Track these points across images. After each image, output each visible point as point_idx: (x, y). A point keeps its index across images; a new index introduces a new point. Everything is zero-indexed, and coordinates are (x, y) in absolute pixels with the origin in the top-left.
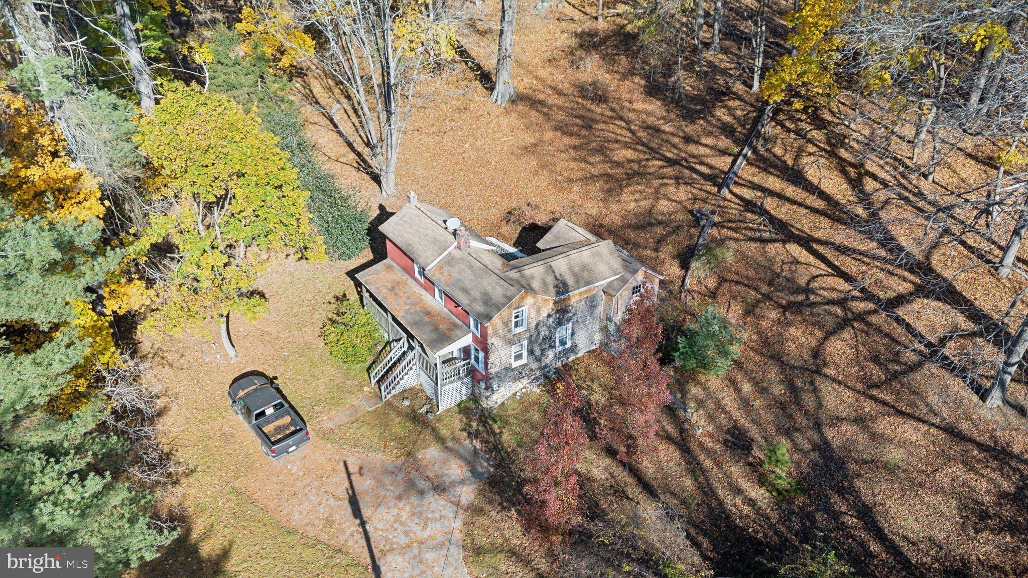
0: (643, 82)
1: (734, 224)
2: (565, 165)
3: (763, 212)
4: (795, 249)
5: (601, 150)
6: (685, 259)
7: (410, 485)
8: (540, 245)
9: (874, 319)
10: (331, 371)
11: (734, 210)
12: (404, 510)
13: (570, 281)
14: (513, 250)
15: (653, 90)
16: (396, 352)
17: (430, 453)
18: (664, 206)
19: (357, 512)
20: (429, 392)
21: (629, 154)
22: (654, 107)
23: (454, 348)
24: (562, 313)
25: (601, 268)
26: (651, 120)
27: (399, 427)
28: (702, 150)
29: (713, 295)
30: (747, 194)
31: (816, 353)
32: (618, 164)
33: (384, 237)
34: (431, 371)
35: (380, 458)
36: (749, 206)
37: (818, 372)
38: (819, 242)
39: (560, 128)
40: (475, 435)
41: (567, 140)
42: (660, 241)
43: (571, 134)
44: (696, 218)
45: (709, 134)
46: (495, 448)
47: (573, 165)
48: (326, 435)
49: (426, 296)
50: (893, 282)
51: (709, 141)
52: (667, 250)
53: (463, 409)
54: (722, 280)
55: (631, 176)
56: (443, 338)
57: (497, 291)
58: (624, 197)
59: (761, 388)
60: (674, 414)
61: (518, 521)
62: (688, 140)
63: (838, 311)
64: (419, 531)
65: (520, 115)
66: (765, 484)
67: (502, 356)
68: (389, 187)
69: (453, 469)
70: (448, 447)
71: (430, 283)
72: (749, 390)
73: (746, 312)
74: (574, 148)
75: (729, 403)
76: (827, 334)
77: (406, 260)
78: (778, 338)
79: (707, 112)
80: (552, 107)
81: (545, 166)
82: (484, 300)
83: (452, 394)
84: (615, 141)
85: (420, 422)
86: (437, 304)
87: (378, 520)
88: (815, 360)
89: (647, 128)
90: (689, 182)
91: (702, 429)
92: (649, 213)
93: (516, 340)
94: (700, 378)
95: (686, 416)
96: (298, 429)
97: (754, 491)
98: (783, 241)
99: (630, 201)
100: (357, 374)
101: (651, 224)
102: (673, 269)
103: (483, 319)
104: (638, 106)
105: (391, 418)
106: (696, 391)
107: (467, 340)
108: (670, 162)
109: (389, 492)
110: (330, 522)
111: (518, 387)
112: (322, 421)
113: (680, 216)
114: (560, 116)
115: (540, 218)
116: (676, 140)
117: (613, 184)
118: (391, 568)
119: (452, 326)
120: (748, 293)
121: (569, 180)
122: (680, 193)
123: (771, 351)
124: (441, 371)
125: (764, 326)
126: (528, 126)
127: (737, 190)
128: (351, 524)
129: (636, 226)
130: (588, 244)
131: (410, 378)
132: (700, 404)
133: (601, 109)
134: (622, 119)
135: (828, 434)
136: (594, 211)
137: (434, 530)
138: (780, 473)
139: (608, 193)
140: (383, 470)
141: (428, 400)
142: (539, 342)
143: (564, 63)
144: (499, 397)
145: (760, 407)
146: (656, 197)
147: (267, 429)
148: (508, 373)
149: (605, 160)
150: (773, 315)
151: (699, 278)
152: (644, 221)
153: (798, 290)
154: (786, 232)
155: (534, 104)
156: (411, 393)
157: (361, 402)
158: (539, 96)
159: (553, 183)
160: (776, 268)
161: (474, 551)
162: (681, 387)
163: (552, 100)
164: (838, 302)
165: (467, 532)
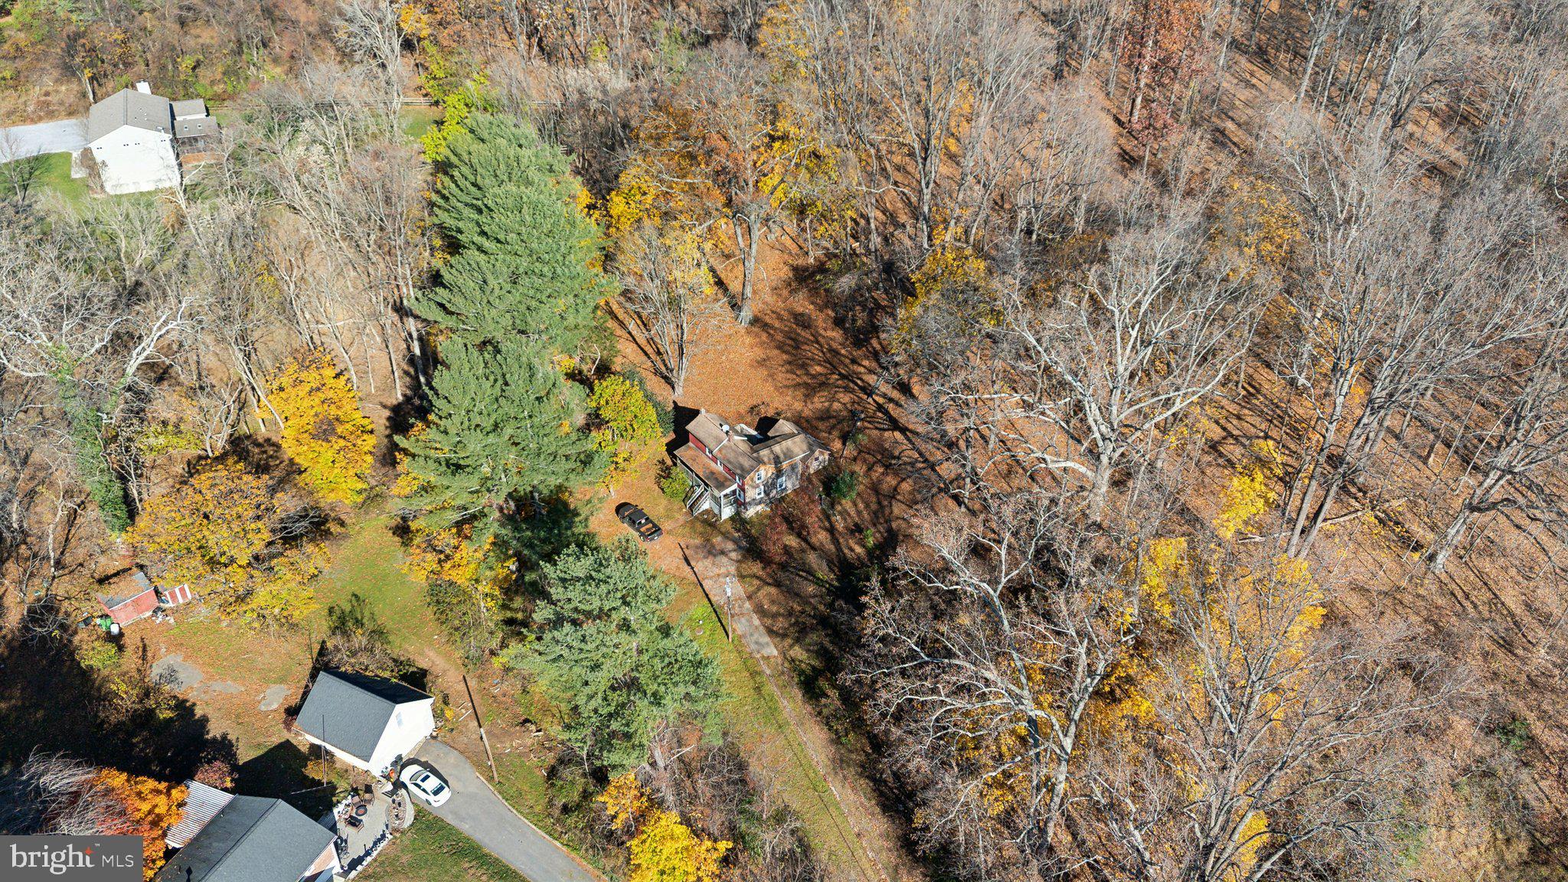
0: (833, 315)
1: (871, 419)
2: (782, 376)
3: (886, 413)
4: (897, 434)
5: (804, 366)
6: (844, 438)
7: (710, 553)
8: (770, 434)
9: (925, 472)
10: (663, 502)
11: (872, 408)
12: (708, 562)
13: (782, 456)
14: (754, 433)
15: (839, 322)
16: (698, 491)
17: (717, 540)
18: (836, 406)
19: (689, 564)
20: (716, 511)
21: (818, 369)
22: (836, 334)
23: (728, 491)
24: (779, 473)
25: (796, 450)
26: (835, 345)
27: (699, 527)
28: (862, 370)
29: (855, 459)
30: (881, 400)
31: (895, 489)
32: (813, 377)
33: (688, 432)
34: (717, 501)
35: (698, 541)
36: (880, 407)
37: (893, 497)
38: (911, 431)
39: (780, 347)
40: (738, 531)
41: (785, 357)
42: (833, 427)
43: (786, 352)
44: (853, 414)
45: (867, 358)
46: (747, 536)
47: (789, 376)
48: (669, 532)
49: (713, 464)
50: (939, 453)
51: (866, 363)
52: (836, 433)
53: (732, 518)
54: (860, 452)
55: (823, 385)
56: (721, 486)
57: (747, 463)
58: (816, 399)
59: (867, 506)
60: (828, 518)
61: (760, 565)
62: (854, 361)
63: (909, 468)
64: (716, 571)
65: (757, 335)
66: (864, 546)
67: (751, 494)
68: (679, 390)
69: (730, 546)
70: (726, 536)
71: (715, 459)
72: (861, 506)
73: (870, 469)
74: (790, 363)
75: (853, 513)
76: (903, 480)
77: (701, 445)
78: (880, 481)
79: (867, 340)
80: (775, 329)
81: (771, 375)
82: (742, 468)
83: (727, 512)
84: (813, 360)
85: (712, 525)
86: (719, 468)
87: (699, 567)
88: (894, 492)
89: (831, 350)
90: (852, 391)
91: (840, 524)
92: (828, 410)
93: (758, 486)
94: (844, 502)
95: (833, 519)
96: (657, 530)
97: (858, 549)
98: (893, 430)
99: (819, 403)
100: (677, 503)
101: (829, 417)
102: (837, 445)
103: (742, 477)
104: (830, 333)
105: (698, 524)
106: (839, 508)
107: (735, 487)
108: (843, 377)
109: (701, 555)
110: (678, 568)
111: (759, 508)
112: (666, 526)
113: (845, 413)
114: (780, 337)
115: (770, 413)
116: (847, 361)
117: (810, 391)
118: (707, 584)
119: (726, 479)
120: (871, 459)
121: (786, 387)
122: (846, 398)
123: (875, 488)
124: (723, 501)
125: (875, 476)
126: (762, 343)
127: (877, 398)
128: (687, 569)
129: (821, 419)
130: (792, 435)
131: (706, 505)
132: (840, 513)
133: (805, 334)
134: (818, 342)
135: (894, 525)
136: (799, 408)
137: (723, 570)
138: (871, 542)
139: (807, 396)
140: (697, 547)
141: (715, 515)
142: (769, 486)
143: (785, 293)
144: (751, 512)
145: (865, 514)
146: (832, 400)
147: (643, 529)
148: (754, 501)
149: (808, 374)
150: (881, 470)
151: (850, 450)
152: (825, 416)
153: (894, 458)
154: (895, 425)
155: (765, 326)
156: (707, 512)
157: (681, 517)
158: (767, 319)
159: (777, 388)
160: (887, 446)
161: (742, 577)
162: (832, 505)
163: (777, 324)
164: (912, 464)
165: (738, 569)
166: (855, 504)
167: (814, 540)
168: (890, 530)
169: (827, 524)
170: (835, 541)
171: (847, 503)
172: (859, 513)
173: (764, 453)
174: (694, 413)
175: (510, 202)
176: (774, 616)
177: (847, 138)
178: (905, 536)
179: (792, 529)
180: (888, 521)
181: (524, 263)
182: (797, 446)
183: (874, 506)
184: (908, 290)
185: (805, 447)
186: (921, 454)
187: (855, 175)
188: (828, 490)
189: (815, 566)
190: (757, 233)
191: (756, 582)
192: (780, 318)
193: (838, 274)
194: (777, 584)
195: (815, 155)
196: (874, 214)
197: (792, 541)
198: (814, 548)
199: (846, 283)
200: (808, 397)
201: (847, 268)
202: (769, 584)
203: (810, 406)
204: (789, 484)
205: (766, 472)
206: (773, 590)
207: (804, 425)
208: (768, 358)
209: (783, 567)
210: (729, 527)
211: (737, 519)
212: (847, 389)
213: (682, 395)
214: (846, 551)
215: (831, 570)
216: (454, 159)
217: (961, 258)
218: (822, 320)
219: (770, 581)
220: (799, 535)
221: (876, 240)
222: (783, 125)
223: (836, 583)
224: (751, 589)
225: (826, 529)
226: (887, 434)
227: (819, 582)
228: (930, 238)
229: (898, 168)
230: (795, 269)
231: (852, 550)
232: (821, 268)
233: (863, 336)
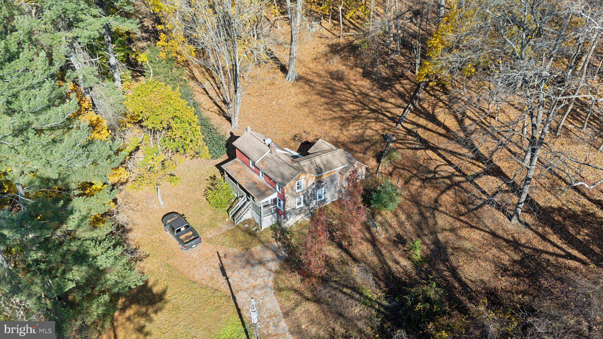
0: (361, 70)
1: (403, 141)
2: (321, 112)
3: (416, 135)
4: (430, 153)
5: (339, 105)
6: (379, 158)
7: (248, 262)
8: (310, 151)
9: (464, 185)
11: (402, 133)
12: (245, 273)
13: (323, 168)
15: (366, 75)
16: (241, 202)
17: (257, 249)
18: (369, 132)
19: (224, 274)
20: (257, 221)
21: (352, 107)
22: (365, 84)
23: (269, 199)
24: (319, 183)
25: (335, 162)
26: (364, 90)
27: (241, 236)
28: (389, 105)
29: (391, 174)
30: (410, 126)
31: (436, 201)
32: (348, 112)
33: (235, 148)
34: (258, 210)
35: (237, 250)
36: (409, 132)
37: (436, 209)
39: (320, 94)
40: (278, 240)
41: (323, 100)
42: (367, 149)
44: (385, 138)
45: (393, 97)
46: (287, 246)
47: (326, 112)
48: (209, 241)
49: (255, 176)
50: (474, 168)
51: (393, 101)
52: (370, 153)
53: (273, 228)
54: (395, 168)
55: (356, 117)
56: (263, 194)
57: (287, 172)
58: (351, 128)
59: (409, 217)
60: (368, 229)
61: (298, 277)
62: (382, 100)
63: (448, 181)
64: (253, 282)
65: (301, 87)
66: (409, 259)
67: (292, 203)
69: (269, 255)
70: (266, 245)
71: (257, 169)
72: (403, 217)
73: (406, 183)
74: (327, 104)
75: (394, 222)
76: (443, 192)
77: (246, 158)
78: (419, 194)
79: (392, 86)
80: (315, 83)
81: (312, 113)
82: (283, 177)
83: (268, 221)
84: (347, 101)
85: (252, 234)
86: (260, 179)
87: (235, 277)
88: (435, 206)
89: (361, 93)
90: (382, 121)
91: (382, 236)
92: (362, 136)
93: (298, 195)
94: (383, 212)
95: (374, 229)
96: (196, 237)
97: (404, 262)
98: (425, 149)
99: (353, 130)
100: (222, 213)
101: (363, 141)
102: (373, 163)
103: (282, 185)
104: (359, 83)
105: (240, 234)
106: (379, 218)
107: (275, 195)
108: (373, 111)
109: (239, 264)
110: (212, 278)
111: (299, 218)
112: (206, 234)
113: (377, 137)
114: (319, 87)
115: (310, 138)
116: (376, 100)
117: (345, 122)
118: (241, 297)
119: (268, 189)
120: (407, 174)
121: (324, 120)
122: (378, 126)
123: (415, 200)
124: (263, 210)
125: (413, 189)
126: (304, 93)
127: (405, 125)
128: (222, 279)
129: (356, 142)
130: (330, 151)
131: (248, 214)
132: (382, 224)
133: (340, 84)
134: (350, 89)
135: (440, 237)
136: (336, 135)
137: (260, 281)
138: (418, 254)
139: (343, 125)
140: (236, 256)
141: (256, 224)
142: (309, 197)
143: (323, 60)
144: (290, 222)
145: (408, 225)
146: (366, 127)
147: (182, 237)
148: (294, 211)
149: (342, 110)
150: (419, 183)
151: (385, 167)
152: (360, 140)
153: (430, 172)
154: (426, 145)
155: (307, 81)
156: (248, 221)
157: (225, 225)
158: (310, 77)
159: (316, 121)
160: (421, 162)
161: (279, 290)
162: (373, 215)
163: (316, 80)
164: (449, 177)
165: (275, 282)
166: (396, 215)
167: (355, 251)
168: (436, 242)
169: (368, 236)
170: (378, 252)
171: (387, 214)
172: (401, 224)
173: (305, 163)
178: (454, 249)
179: (332, 238)
180: (434, 233)
183: (417, 218)
185: (344, 160)
186: (456, 168)
188: (367, 201)
189: (359, 280)
191: (293, 296)
192: (319, 76)
194: (317, 301)
197: (333, 252)
198: (355, 260)
202: (308, 299)
203: (345, 133)
204: (328, 196)
205: (306, 181)
208: (310, 101)
209: (324, 280)
210: (270, 234)
212: (377, 120)
213: (237, 128)
214: (390, 263)
215: (378, 286)
218: (353, 75)
219: (309, 295)
220: (340, 246)
223: (385, 303)
224: (288, 304)
225: (367, 240)
226: (419, 153)
227: (367, 301)
230: (330, 46)
231: (397, 263)
233: (387, 83)
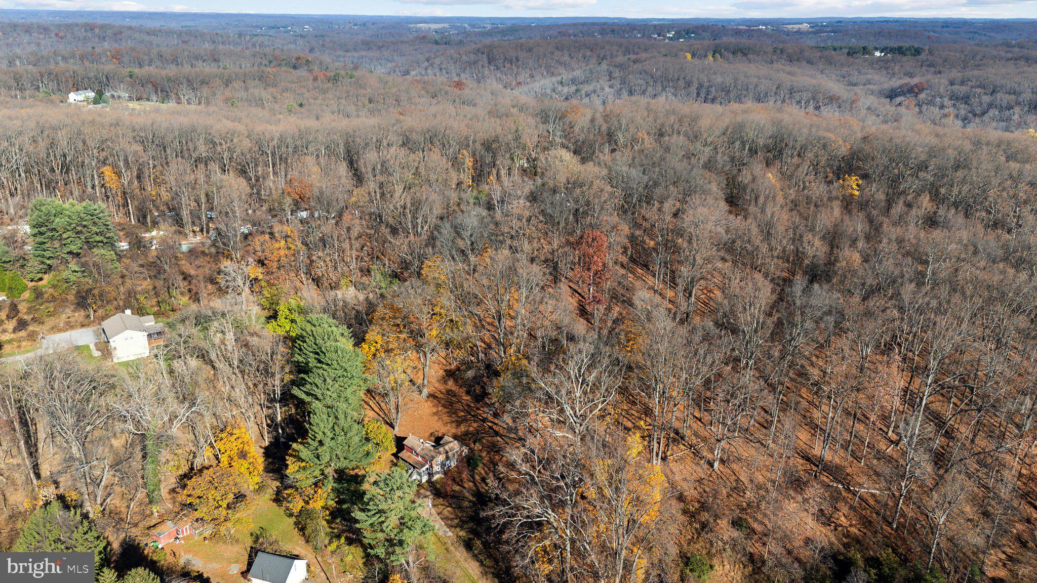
0: (466, 389)
1: (486, 432)
2: (446, 418)
3: (493, 429)
4: (498, 438)
5: (455, 413)
6: (475, 443)
8: (442, 442)
11: (487, 428)
13: (448, 451)
14: (434, 443)
15: (468, 393)
16: (410, 471)
18: (471, 429)
21: (462, 413)
22: (468, 398)
23: (424, 468)
24: (447, 458)
25: (454, 448)
26: (468, 403)
28: (481, 412)
29: (481, 450)
30: (490, 424)
31: (500, 461)
32: (460, 417)
33: (403, 446)
34: (419, 474)
36: (490, 427)
38: (504, 436)
39: (444, 406)
40: (431, 486)
41: (445, 410)
42: (469, 438)
43: (446, 408)
44: (479, 432)
45: (483, 407)
46: (436, 488)
47: (448, 418)
49: (416, 458)
51: (483, 409)
52: (471, 440)
53: (427, 482)
54: (483, 447)
55: (463, 420)
56: (421, 466)
57: (433, 455)
58: (461, 427)
60: (472, 476)
61: (443, 499)
62: (478, 409)
65: (432, 401)
67: (437, 468)
68: (397, 428)
69: (428, 493)
70: (426, 489)
71: (417, 455)
72: (486, 469)
73: (488, 454)
74: (448, 412)
75: (483, 473)
76: (503, 456)
77: (411, 450)
78: (493, 458)
79: (483, 399)
80: (441, 399)
81: (440, 418)
82: (430, 457)
83: (425, 479)
84: (459, 410)
85: (419, 485)
86: (419, 459)
89: (466, 405)
90: (477, 422)
91: (477, 478)
92: (467, 431)
93: (438, 465)
94: (478, 468)
95: (474, 476)
98: (496, 436)
99: (463, 428)
101: (468, 434)
102: (472, 445)
103: (430, 461)
104: (465, 398)
106: (475, 471)
107: (427, 466)
108: (473, 416)
111: (439, 475)
113: (475, 432)
114: (443, 402)
115: (440, 435)
116: (474, 409)
117: (458, 424)
119: (424, 463)
120: (488, 449)
121: (447, 422)
122: (475, 425)
123: (491, 461)
124: (422, 474)
126: (435, 405)
127: (488, 423)
129: (464, 435)
130: (451, 442)
131: (415, 476)
133: (454, 399)
134: (460, 402)
135: (501, 476)
136: (454, 432)
142: (443, 465)
143: (443, 382)
144: (435, 478)
146: (469, 426)
148: (438, 473)
149: (457, 416)
150: (493, 453)
151: (478, 446)
152: (466, 433)
154: (497, 433)
155: (435, 397)
158: (436, 394)
159: (443, 424)
160: (494, 443)
161: (435, 505)
162: (473, 470)
163: (441, 396)
165: (433, 502)
166: (483, 468)
167: (466, 486)
168: (499, 478)
169: (472, 479)
170: (475, 485)
172: (485, 472)
173: (441, 449)
174: (405, 438)
175: (332, 349)
176: (452, 519)
177: (466, 313)
179: (455, 482)
181: (340, 372)
182: (455, 446)
184: (497, 374)
185: (458, 445)
187: (470, 329)
188: (470, 464)
189: (467, 496)
190: (429, 356)
191: (442, 507)
192: (442, 393)
193: (465, 371)
194: (452, 506)
195: (452, 321)
196: (479, 343)
197: (456, 487)
198: (466, 489)
199: (470, 374)
200: (458, 426)
201: (469, 368)
202: (447, 507)
203: (459, 430)
204: (453, 464)
205: (441, 458)
206: (449, 509)
207: (455, 437)
208: (438, 411)
209: (452, 496)
210: (427, 485)
211: (429, 481)
212: (475, 421)
213: (398, 431)
216: (305, 334)
217: (518, 359)
218: (462, 392)
219: (448, 505)
220: (459, 485)
221: (481, 355)
222: (437, 310)
224: (439, 510)
225: (472, 481)
226: (494, 438)
227: (469, 501)
228: (505, 352)
229: (488, 324)
230: (445, 371)
231: (484, 488)
232: (458, 369)
233: (481, 397)
